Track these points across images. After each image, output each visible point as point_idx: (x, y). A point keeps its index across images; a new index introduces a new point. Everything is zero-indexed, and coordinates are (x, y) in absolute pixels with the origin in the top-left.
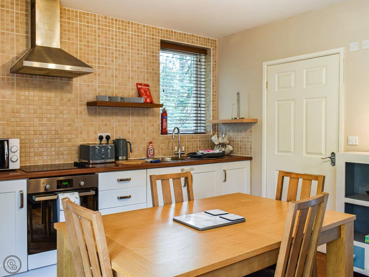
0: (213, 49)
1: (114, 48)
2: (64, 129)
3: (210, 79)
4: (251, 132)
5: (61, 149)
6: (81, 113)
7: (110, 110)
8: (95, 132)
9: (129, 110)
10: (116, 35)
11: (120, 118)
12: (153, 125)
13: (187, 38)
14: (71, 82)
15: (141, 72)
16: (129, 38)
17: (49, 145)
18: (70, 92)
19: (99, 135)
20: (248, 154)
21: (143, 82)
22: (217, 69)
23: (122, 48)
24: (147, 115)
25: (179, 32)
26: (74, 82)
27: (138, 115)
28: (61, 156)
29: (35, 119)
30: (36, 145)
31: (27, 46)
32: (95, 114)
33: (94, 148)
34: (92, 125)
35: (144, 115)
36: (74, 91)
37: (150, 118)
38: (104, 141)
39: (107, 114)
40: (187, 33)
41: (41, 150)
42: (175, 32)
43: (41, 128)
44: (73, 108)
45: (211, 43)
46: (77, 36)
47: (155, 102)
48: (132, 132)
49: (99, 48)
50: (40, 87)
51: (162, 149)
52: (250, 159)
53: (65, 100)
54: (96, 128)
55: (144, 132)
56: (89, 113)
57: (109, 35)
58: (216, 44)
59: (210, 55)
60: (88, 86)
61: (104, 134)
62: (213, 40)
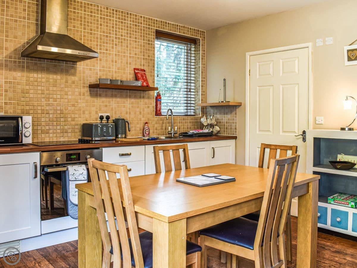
0: (202, 39)
1: (114, 36)
2: (69, 109)
3: (199, 67)
4: (236, 114)
5: (66, 127)
6: (84, 95)
7: (109, 92)
8: (97, 113)
9: (127, 92)
10: (116, 25)
11: (118, 99)
12: (148, 107)
13: (179, 29)
14: (75, 66)
15: (138, 58)
16: (127, 27)
17: (55, 123)
18: (74, 74)
19: (100, 115)
20: (233, 134)
21: (140, 67)
22: (205, 58)
23: (122, 36)
24: (143, 97)
25: (172, 23)
26: (77, 66)
27: (135, 97)
28: (65, 134)
29: (42, 99)
30: (43, 124)
31: (37, 32)
32: (96, 95)
33: (97, 126)
34: (94, 106)
35: (140, 98)
36: (77, 74)
37: (146, 100)
38: (104, 121)
39: (107, 96)
40: (180, 25)
41: (47, 128)
42: (169, 23)
44: (77, 90)
45: (200, 34)
46: (81, 24)
47: (151, 85)
48: (130, 113)
49: (101, 35)
50: (47, 70)
51: (156, 129)
52: (235, 138)
53: (70, 82)
54: (97, 108)
55: (140, 113)
56: (91, 95)
57: (110, 23)
58: (204, 35)
59: (199, 45)
60: (91, 69)
61: (105, 114)
62: (202, 32)
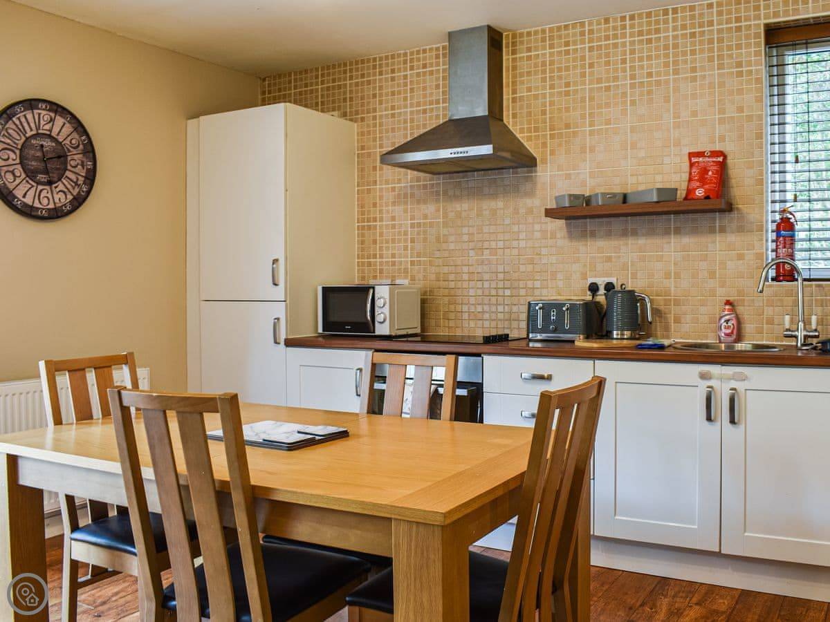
1: (628, 82)
10: (633, 52)
14: (533, 174)
15: (703, 123)
16: (666, 47)
18: (531, 194)
19: (590, 280)
26: (538, 174)
27: (695, 231)
29: (470, 251)
30: (472, 300)
32: (584, 235)
34: (577, 260)
38: (602, 295)
39: (611, 235)
43: (480, 269)
44: (538, 227)
46: (544, 80)
48: (677, 276)
49: (591, 90)
51: (770, 322)
54: (585, 266)
57: (615, 55)
61: (603, 279)
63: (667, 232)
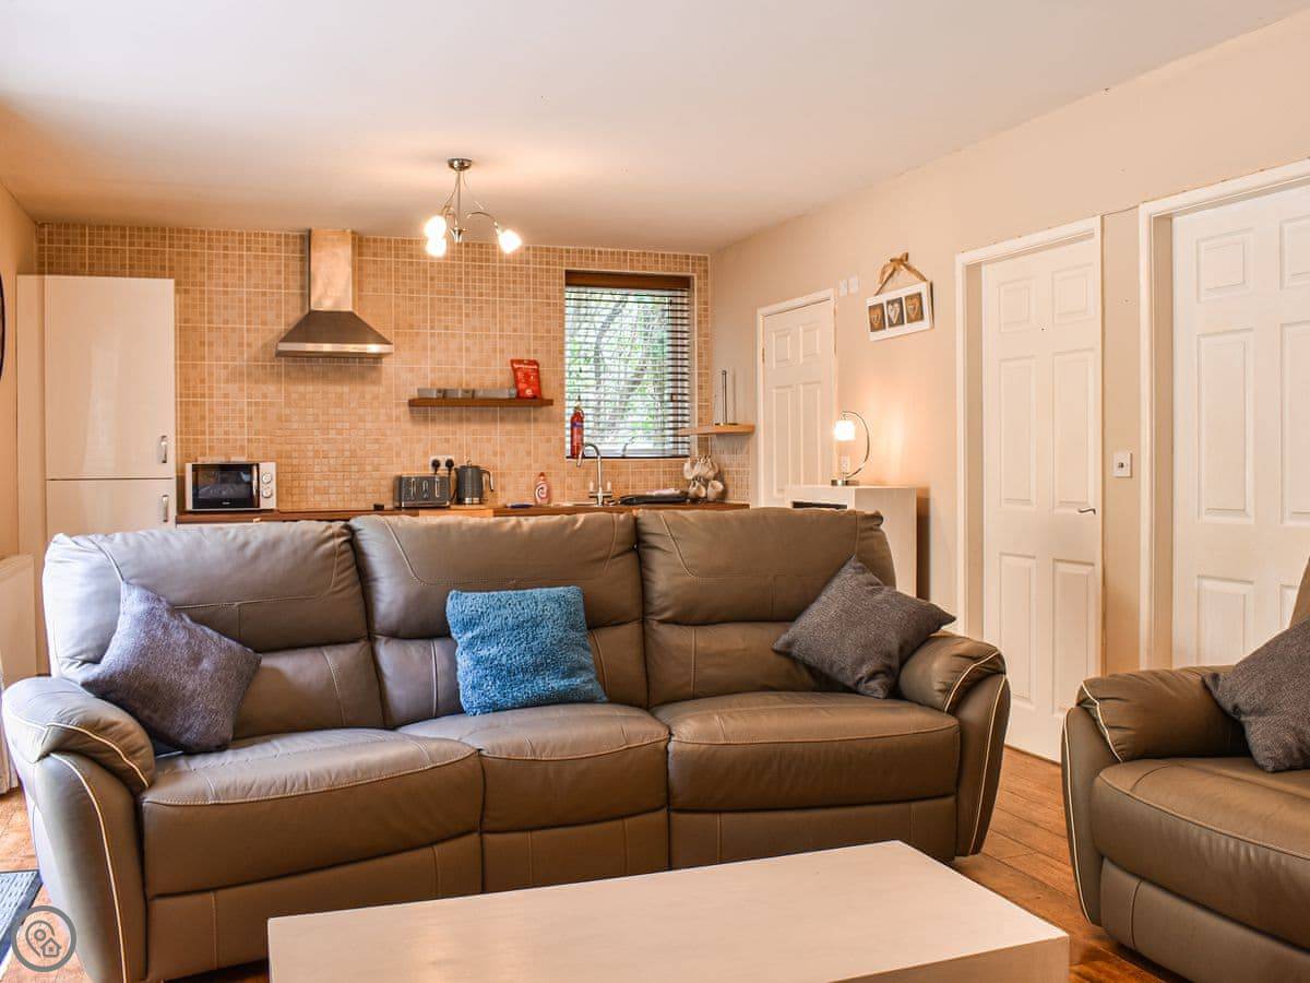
0: (699, 277)
1: (463, 297)
2: (367, 449)
6: (398, 419)
7: (453, 412)
12: (549, 441)
14: (378, 365)
17: (340, 475)
19: (433, 458)
23: (481, 294)
24: (536, 420)
25: (609, 250)
26: (383, 365)
27: (515, 420)
29: (315, 431)
32: (426, 420)
34: (419, 440)
35: (528, 420)
36: (384, 382)
37: (543, 426)
39: (448, 421)
40: (630, 251)
42: (600, 253)
43: (326, 447)
44: (383, 411)
45: (693, 264)
46: (389, 284)
49: (432, 299)
51: (570, 488)
54: (426, 446)
55: (529, 453)
56: (413, 419)
58: (706, 265)
59: (693, 290)
60: (412, 370)
61: (442, 457)
62: (700, 258)
63: (494, 420)
